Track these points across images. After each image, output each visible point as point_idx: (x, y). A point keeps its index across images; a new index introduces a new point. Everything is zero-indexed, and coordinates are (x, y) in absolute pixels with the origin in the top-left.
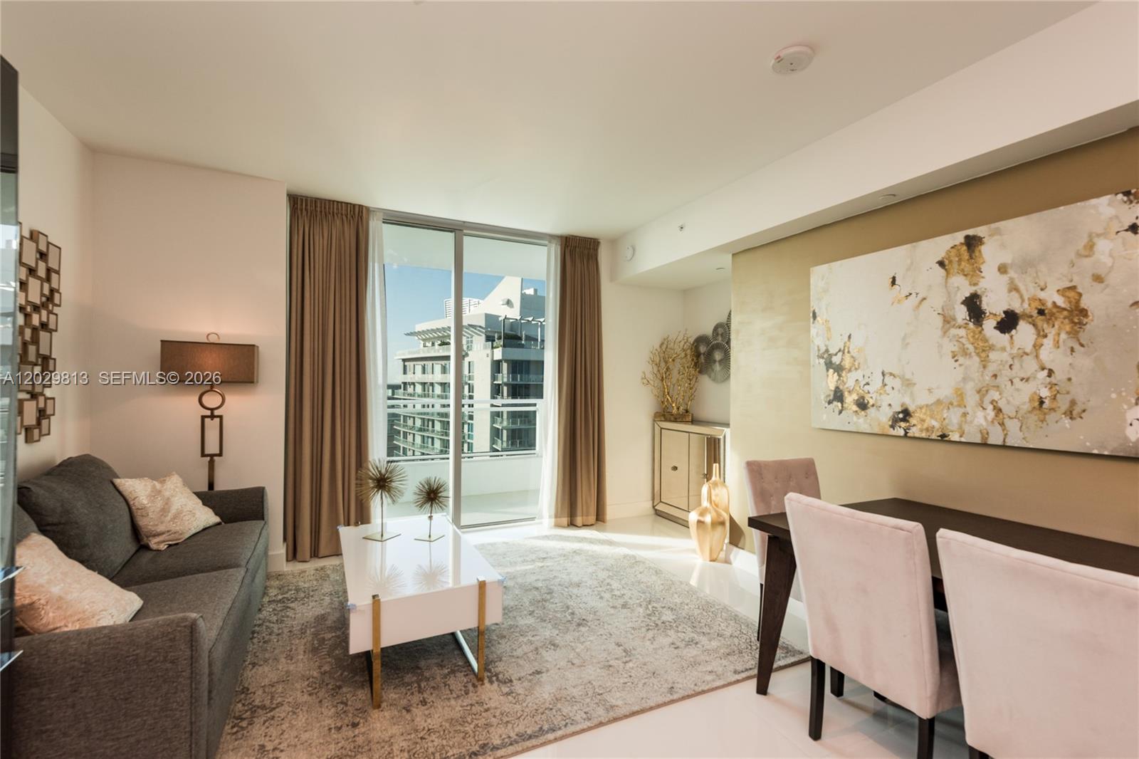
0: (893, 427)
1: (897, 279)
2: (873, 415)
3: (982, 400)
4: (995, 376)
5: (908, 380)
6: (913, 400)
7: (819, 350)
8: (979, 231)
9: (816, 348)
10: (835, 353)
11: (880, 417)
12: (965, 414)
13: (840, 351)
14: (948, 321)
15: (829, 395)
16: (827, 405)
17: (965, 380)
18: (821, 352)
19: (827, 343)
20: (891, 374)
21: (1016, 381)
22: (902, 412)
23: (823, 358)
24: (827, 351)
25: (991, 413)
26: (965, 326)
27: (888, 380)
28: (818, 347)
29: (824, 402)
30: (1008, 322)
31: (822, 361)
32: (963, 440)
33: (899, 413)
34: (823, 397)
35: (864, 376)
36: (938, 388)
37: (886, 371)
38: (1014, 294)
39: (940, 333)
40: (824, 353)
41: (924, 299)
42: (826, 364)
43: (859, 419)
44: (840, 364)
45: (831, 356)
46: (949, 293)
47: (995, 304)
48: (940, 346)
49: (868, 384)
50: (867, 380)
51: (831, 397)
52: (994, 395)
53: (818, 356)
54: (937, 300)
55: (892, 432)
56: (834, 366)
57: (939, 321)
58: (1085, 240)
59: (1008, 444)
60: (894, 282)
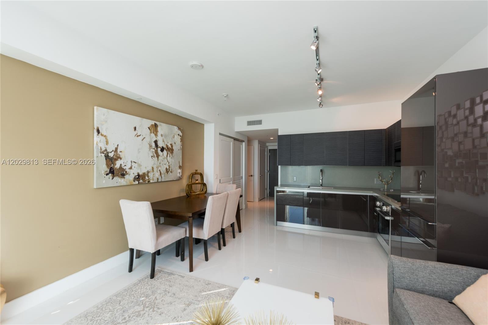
0: (134, 181)
1: (136, 128)
2: (127, 178)
3: (157, 170)
4: (160, 163)
5: (139, 164)
6: (141, 171)
7: (101, 149)
8: (158, 123)
9: (100, 148)
10: (110, 152)
11: (130, 178)
12: (154, 174)
13: (113, 151)
14: (151, 146)
15: (107, 171)
16: (105, 176)
17: (154, 164)
18: (102, 150)
19: (106, 146)
20: (134, 162)
21: (164, 164)
22: (138, 175)
23: (104, 153)
24: (106, 150)
25: (159, 173)
26: (154, 149)
27: (133, 164)
28: (101, 147)
29: (104, 175)
30: (162, 150)
31: (103, 155)
32: (153, 182)
33: (137, 176)
34: (103, 172)
35: (124, 163)
36: (148, 167)
37: (133, 161)
38: (163, 142)
39: (148, 150)
40: (104, 151)
41: (145, 138)
42: (105, 156)
43: (121, 180)
44: (113, 157)
45: (108, 153)
46: (151, 138)
47: (160, 144)
48: (149, 154)
49: (125, 166)
50: (125, 164)
51: (108, 172)
52: (160, 168)
53: (100, 152)
54: (147, 139)
55: (134, 183)
56: (109, 158)
57: (148, 146)
58: (173, 135)
59: (162, 181)
60: (135, 128)
